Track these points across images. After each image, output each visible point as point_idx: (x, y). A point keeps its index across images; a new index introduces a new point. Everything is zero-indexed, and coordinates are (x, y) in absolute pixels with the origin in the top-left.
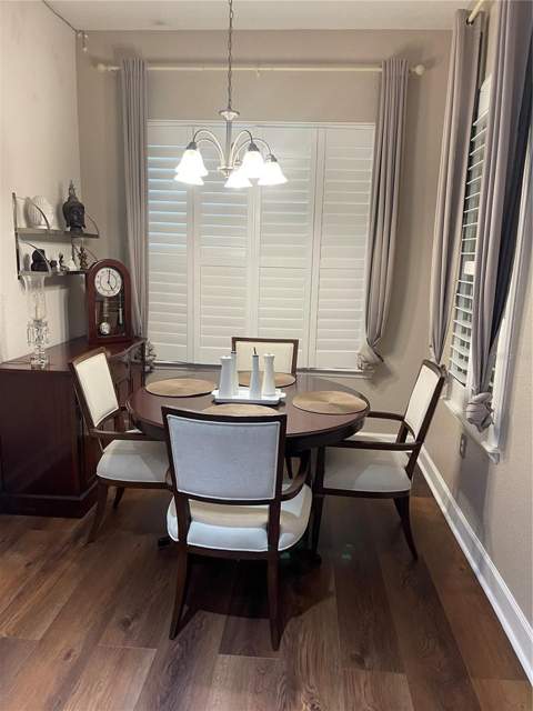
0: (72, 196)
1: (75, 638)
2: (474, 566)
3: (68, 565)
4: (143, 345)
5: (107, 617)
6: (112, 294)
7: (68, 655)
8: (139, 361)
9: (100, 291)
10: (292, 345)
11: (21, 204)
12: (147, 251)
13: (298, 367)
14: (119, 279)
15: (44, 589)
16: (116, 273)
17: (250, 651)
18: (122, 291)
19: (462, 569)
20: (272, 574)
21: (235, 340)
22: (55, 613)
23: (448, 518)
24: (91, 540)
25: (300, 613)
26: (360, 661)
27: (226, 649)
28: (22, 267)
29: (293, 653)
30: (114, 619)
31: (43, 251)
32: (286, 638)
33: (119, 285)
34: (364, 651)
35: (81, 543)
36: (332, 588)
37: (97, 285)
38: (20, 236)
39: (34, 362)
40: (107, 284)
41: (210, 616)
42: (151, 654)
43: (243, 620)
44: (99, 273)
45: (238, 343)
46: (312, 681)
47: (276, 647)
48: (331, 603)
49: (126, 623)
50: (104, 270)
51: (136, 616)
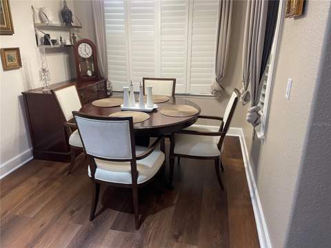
0: (65, 6)
1: (48, 217)
2: (252, 194)
3: (56, 184)
4: (106, 82)
5: (65, 209)
6: (88, 56)
7: (42, 225)
8: (103, 89)
9: (81, 55)
10: (172, 82)
11: (37, 11)
12: (105, 34)
13: (176, 93)
14: (91, 49)
15: (42, 194)
16: (89, 46)
17: (125, 229)
18: (93, 55)
19: (245, 196)
20: (135, 195)
21: (144, 79)
22: (43, 205)
23: (246, 170)
24: (70, 173)
25: (155, 213)
26: (176, 238)
27: (114, 228)
28: (39, 43)
29: (145, 231)
30: (68, 210)
31: (49, 35)
32: (144, 225)
33: (91, 52)
34: (180, 233)
35: (66, 174)
36: (175, 202)
37: (79, 52)
38: (37, 27)
39: (44, 90)
40: (85, 51)
41: (112, 211)
42: (79, 227)
43: (127, 214)
44: (80, 46)
45: (146, 81)
46: (150, 245)
47: (138, 228)
48: (172, 209)
49: (73, 212)
50: (83, 44)
51: (78, 209)
